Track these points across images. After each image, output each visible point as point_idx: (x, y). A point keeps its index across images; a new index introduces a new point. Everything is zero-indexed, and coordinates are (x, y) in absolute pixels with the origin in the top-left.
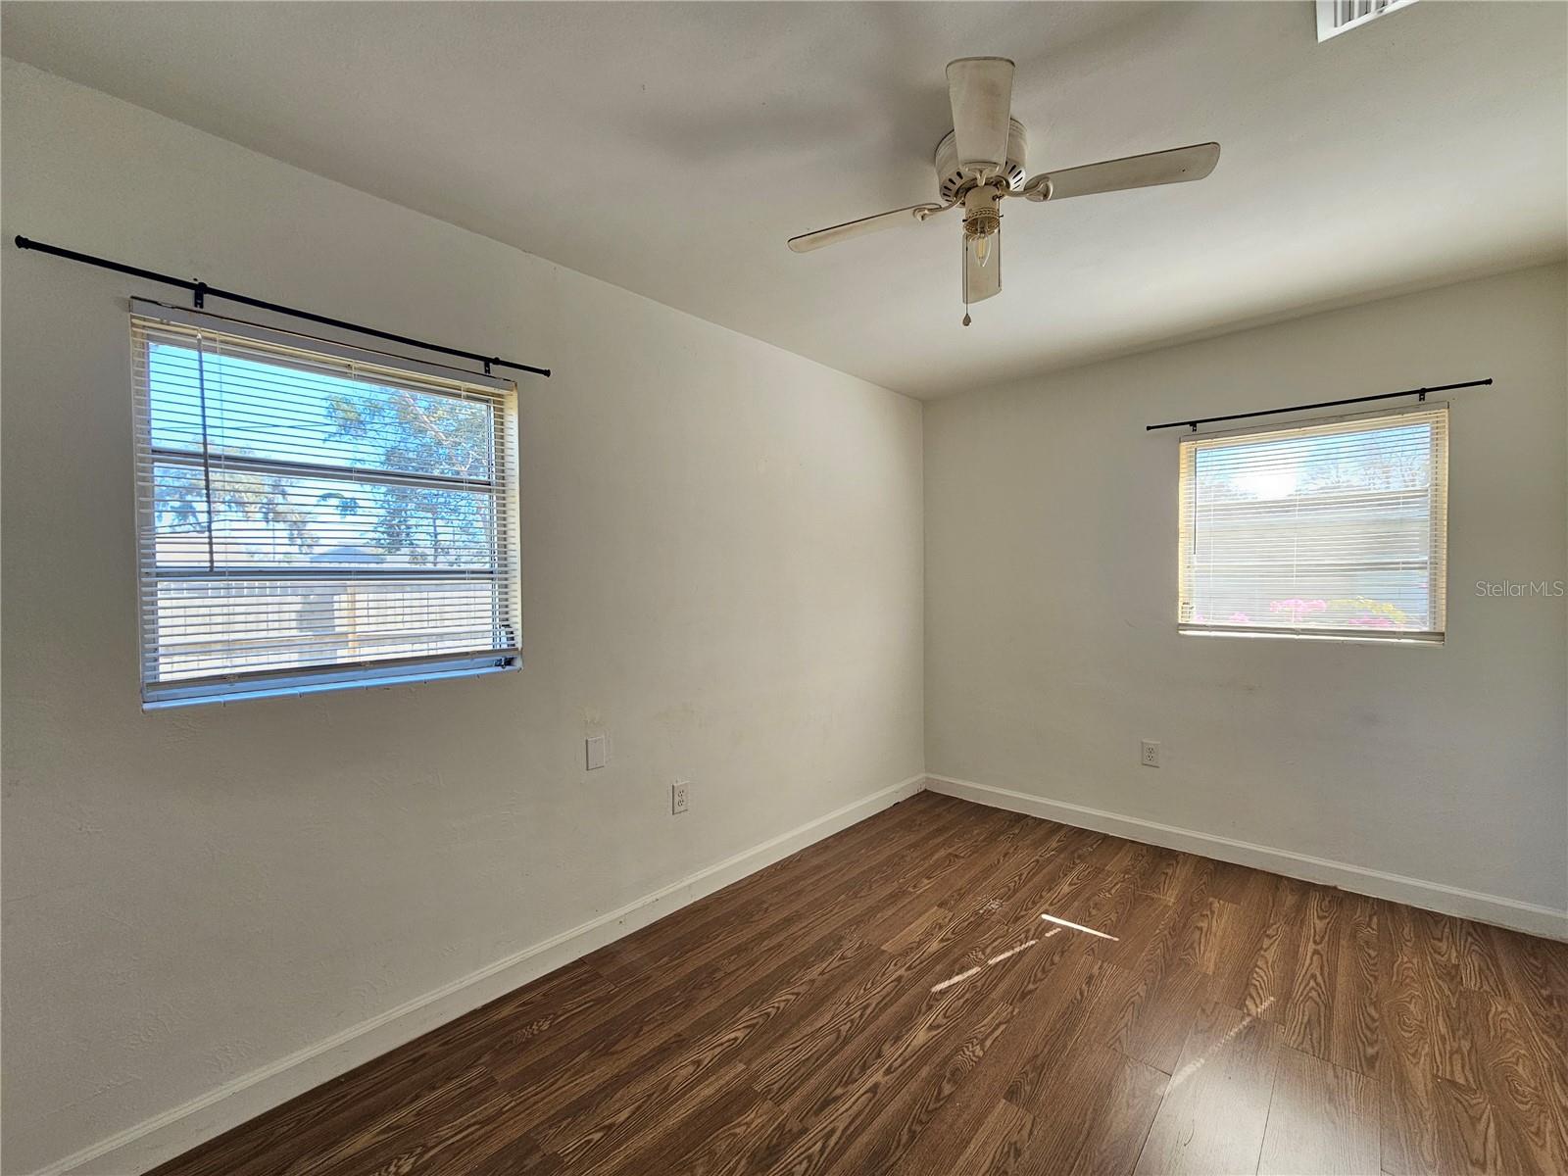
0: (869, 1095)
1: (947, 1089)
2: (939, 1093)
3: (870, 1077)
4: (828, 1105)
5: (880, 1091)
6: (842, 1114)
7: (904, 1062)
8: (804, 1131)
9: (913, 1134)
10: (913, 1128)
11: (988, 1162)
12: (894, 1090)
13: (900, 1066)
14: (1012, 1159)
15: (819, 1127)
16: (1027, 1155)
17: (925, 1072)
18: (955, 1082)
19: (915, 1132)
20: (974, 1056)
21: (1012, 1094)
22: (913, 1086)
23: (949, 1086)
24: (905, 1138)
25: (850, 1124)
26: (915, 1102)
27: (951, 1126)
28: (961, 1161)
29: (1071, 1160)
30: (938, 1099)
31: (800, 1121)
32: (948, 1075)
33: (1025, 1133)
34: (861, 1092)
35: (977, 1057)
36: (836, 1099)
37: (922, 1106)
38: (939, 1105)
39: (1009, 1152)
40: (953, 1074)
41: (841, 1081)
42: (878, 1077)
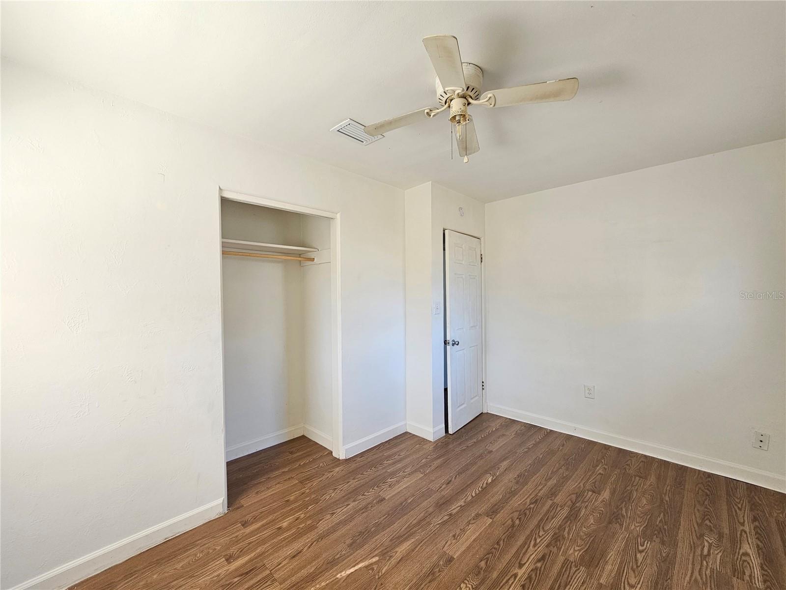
0: (523, 563)
1: (483, 564)
2: (487, 562)
3: (524, 573)
4: (541, 558)
5: (517, 565)
6: (533, 554)
7: (507, 581)
8: (547, 546)
9: (498, 543)
10: (498, 546)
11: (467, 533)
12: (509, 566)
13: (509, 579)
14: (457, 534)
15: (541, 549)
16: (451, 535)
17: (495, 575)
18: (478, 567)
19: (497, 545)
20: (466, 584)
21: (450, 560)
22: (501, 566)
23: (482, 565)
24: (501, 542)
25: (527, 549)
26: (498, 558)
27: (481, 547)
28: (477, 534)
29: (434, 533)
30: (488, 559)
31: (551, 551)
32: (482, 572)
33: (449, 543)
34: (527, 564)
35: (465, 583)
36: (539, 561)
37: (495, 556)
38: (487, 556)
39: (458, 537)
40: (479, 572)
41: (540, 570)
42: (520, 572)
